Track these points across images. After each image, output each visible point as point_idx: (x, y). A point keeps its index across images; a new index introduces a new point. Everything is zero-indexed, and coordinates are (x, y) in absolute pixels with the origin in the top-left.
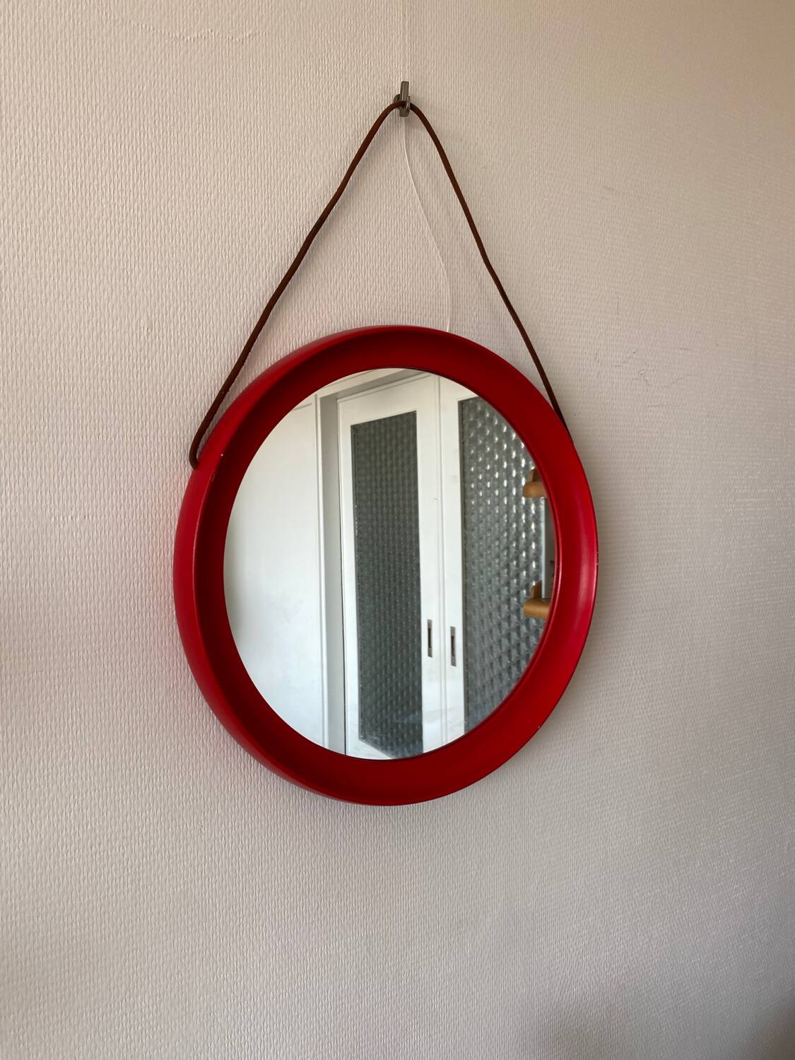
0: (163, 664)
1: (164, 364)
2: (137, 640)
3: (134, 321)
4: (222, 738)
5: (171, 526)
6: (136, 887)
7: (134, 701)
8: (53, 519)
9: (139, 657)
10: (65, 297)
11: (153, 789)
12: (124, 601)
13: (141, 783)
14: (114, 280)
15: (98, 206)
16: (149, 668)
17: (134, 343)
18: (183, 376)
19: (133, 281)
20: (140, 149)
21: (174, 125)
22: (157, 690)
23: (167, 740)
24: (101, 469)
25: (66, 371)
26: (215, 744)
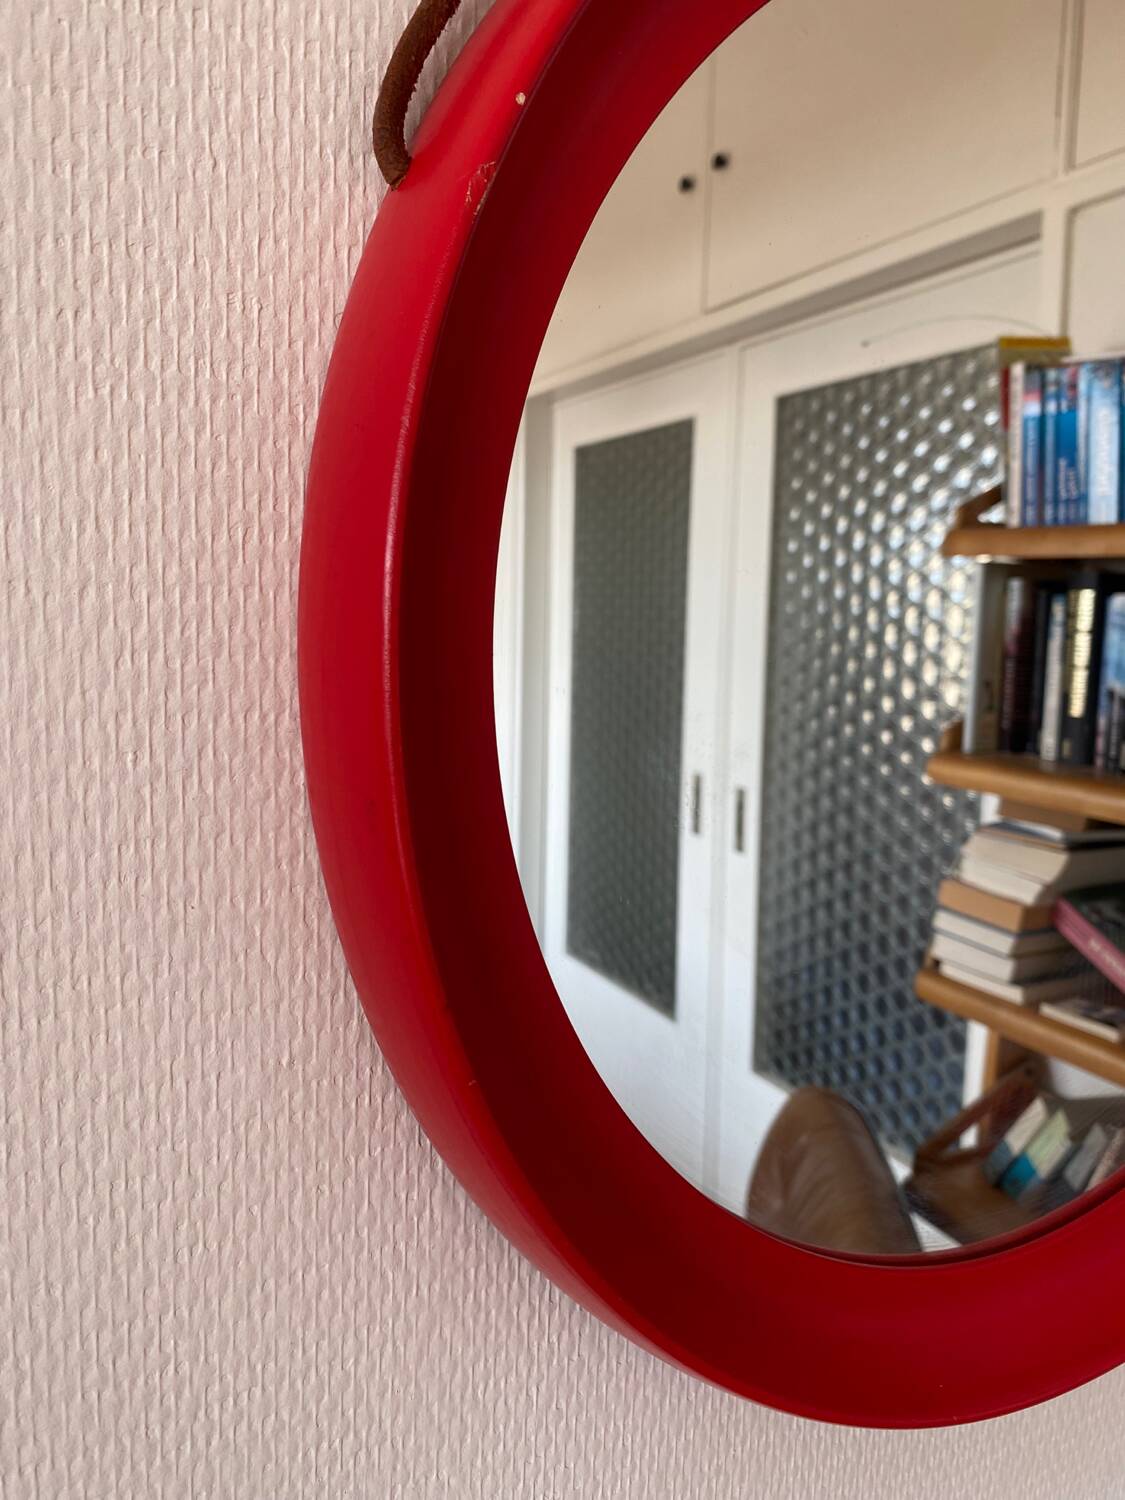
0: (254, 979)
2: (146, 885)
4: (461, 1229)
5: (294, 424)
7: (135, 1125)
9: (158, 955)
11: (208, 1443)
12: (94, 722)
13: (163, 1428)
16: (195, 996)
22: (227, 1076)
23: (264, 1259)
26: (436, 1253)
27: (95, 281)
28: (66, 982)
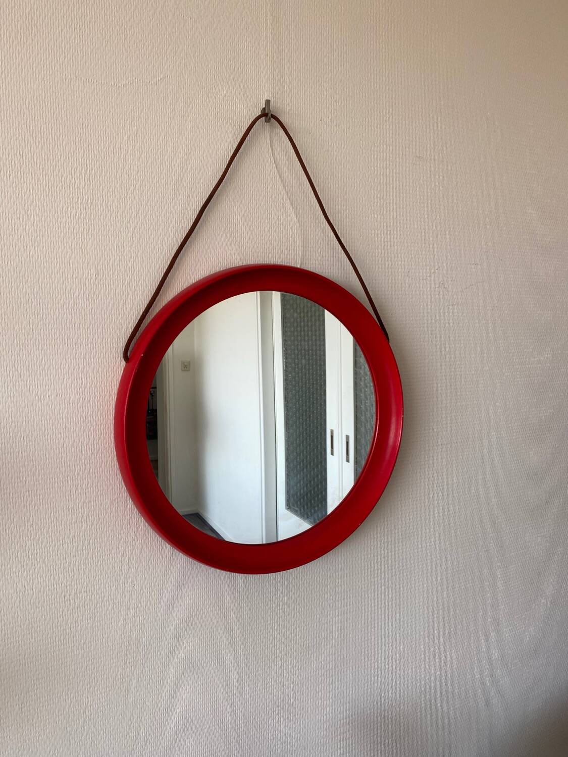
0: (108, 485)
1: (106, 296)
2: (91, 471)
3: (87, 271)
4: (147, 530)
5: (113, 399)
6: (93, 621)
7: (90, 508)
8: (37, 397)
9: (93, 481)
10: (42, 258)
12: (83, 446)
13: (95, 559)
14: (73, 246)
15: (62, 199)
16: (99, 488)
17: (87, 285)
18: (119, 303)
19: (86, 246)
20: (89, 161)
21: (111, 143)
22: (104, 501)
23: (111, 532)
24: (67, 365)
25: (44, 305)
26: (142, 535)
27: (82, 384)
28: (79, 485)
